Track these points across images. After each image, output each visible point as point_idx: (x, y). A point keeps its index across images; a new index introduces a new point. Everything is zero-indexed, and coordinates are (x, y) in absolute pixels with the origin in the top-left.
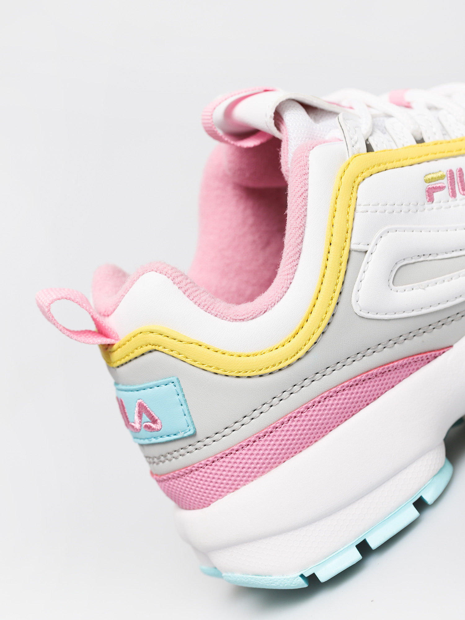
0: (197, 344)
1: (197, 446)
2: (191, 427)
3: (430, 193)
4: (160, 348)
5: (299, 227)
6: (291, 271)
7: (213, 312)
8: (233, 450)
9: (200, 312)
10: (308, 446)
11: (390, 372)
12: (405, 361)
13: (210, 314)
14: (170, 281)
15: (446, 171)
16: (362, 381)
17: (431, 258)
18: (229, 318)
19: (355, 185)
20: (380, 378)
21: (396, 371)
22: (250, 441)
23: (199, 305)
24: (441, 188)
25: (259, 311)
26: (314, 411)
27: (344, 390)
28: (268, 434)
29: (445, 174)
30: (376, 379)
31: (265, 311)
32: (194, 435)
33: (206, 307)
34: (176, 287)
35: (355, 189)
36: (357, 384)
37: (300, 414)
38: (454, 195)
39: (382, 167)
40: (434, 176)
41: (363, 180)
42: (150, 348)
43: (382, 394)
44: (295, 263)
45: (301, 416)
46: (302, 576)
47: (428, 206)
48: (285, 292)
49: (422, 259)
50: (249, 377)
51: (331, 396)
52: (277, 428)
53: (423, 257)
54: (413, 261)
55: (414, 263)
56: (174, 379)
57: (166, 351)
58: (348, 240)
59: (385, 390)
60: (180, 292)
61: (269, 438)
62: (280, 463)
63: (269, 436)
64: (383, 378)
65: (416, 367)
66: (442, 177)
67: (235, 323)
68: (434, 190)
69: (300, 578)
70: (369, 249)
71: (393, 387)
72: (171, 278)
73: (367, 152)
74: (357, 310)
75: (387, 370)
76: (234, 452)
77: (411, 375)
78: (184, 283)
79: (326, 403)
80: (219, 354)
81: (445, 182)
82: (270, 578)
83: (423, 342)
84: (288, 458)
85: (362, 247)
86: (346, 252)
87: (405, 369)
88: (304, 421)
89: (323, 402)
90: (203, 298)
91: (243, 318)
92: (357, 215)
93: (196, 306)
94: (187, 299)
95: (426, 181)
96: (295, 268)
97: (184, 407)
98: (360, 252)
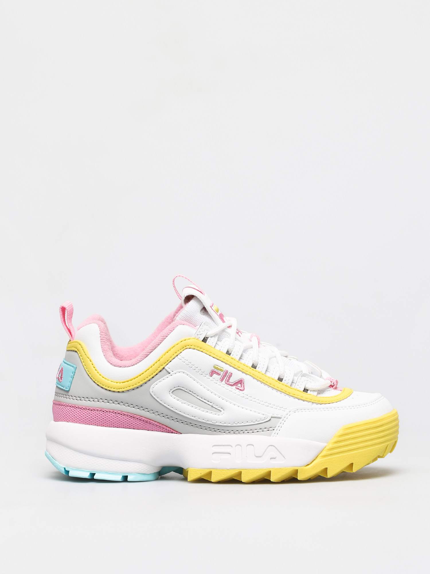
0: (90, 360)
1: (66, 397)
2: (69, 388)
3: (212, 373)
4: (79, 352)
5: (153, 346)
6: (139, 360)
7: (104, 353)
8: (75, 406)
9: (100, 350)
10: (101, 426)
11: (150, 424)
12: (158, 424)
13: (103, 353)
14: (99, 332)
15: (225, 370)
16: (136, 418)
17: (194, 395)
18: (107, 359)
19: (185, 348)
20: (144, 423)
21: (153, 425)
22: (82, 408)
23: (102, 348)
24: (219, 374)
25: (119, 365)
26: (111, 414)
27: (127, 416)
28: (90, 410)
29: (224, 370)
30: (142, 422)
31: (121, 367)
32: (68, 391)
33: (103, 350)
34: (100, 335)
35: (183, 349)
36: (134, 418)
37: (106, 412)
38: (222, 380)
39: (201, 350)
40: (219, 368)
41: (190, 348)
42: (76, 350)
43: (142, 429)
44: (143, 358)
45: (105, 413)
46: (65, 469)
47: (208, 376)
48: (132, 366)
49: (190, 393)
50: (98, 385)
51: (121, 414)
52: (94, 410)
53: (191, 392)
54: (186, 391)
55: (186, 392)
56: (75, 366)
57: (80, 355)
58: (166, 364)
59: (144, 429)
60: (100, 338)
61: (89, 412)
62: (88, 424)
63: (90, 411)
64: (145, 424)
65: (162, 430)
66: (221, 370)
67: (108, 363)
68: (214, 372)
69: (64, 469)
70: (172, 373)
71: (148, 430)
72: (100, 331)
73: (202, 341)
74: (151, 390)
75: (149, 422)
76: (75, 407)
77: (158, 432)
78: (103, 336)
79: (117, 415)
80: (94, 369)
81: (222, 373)
82: (55, 461)
83: (170, 423)
84: (92, 424)
85: (169, 370)
86: (162, 367)
87: (157, 427)
88: (105, 415)
89: (117, 414)
90: (105, 346)
91: (112, 363)
92: (176, 358)
93: (101, 347)
94: (100, 342)
95: (214, 367)
96: (142, 360)
97: (72, 379)
98: (168, 372)
